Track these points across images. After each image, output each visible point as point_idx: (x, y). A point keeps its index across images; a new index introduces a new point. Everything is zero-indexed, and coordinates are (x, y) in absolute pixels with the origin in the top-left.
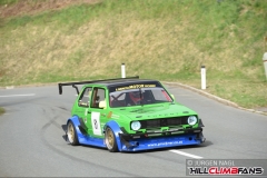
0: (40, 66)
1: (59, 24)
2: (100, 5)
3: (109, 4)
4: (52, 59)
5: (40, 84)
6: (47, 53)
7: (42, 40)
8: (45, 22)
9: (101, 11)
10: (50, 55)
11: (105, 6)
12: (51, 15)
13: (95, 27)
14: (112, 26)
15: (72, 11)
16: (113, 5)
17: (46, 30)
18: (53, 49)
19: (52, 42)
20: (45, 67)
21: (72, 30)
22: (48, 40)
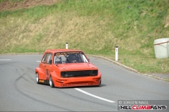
0: (15, 42)
1: (28, 17)
2: (54, 6)
3: (60, 6)
4: (23, 38)
5: (14, 53)
6: (20, 34)
7: (17, 26)
8: (19, 15)
9: (54, 9)
10: (21, 36)
11: (57, 7)
12: (23, 11)
13: (50, 20)
14: (61, 19)
15: (36, 9)
16: (62, 6)
17: (19, 20)
18: (24, 32)
19: (23, 28)
20: (18, 43)
22: (21, 26)
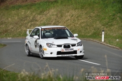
0: (25, 29)
1: (35, 9)
2: (55, 1)
3: (60, 2)
4: (31, 26)
6: (28, 23)
7: (27, 17)
8: (28, 8)
9: (56, 4)
10: (29, 24)
11: (58, 2)
12: (31, 5)
13: (52, 12)
14: (60, 12)
15: (41, 4)
16: (62, 2)
17: (28, 12)
18: (32, 21)
19: (31, 18)
21: (41, 13)
22: (29, 17)
